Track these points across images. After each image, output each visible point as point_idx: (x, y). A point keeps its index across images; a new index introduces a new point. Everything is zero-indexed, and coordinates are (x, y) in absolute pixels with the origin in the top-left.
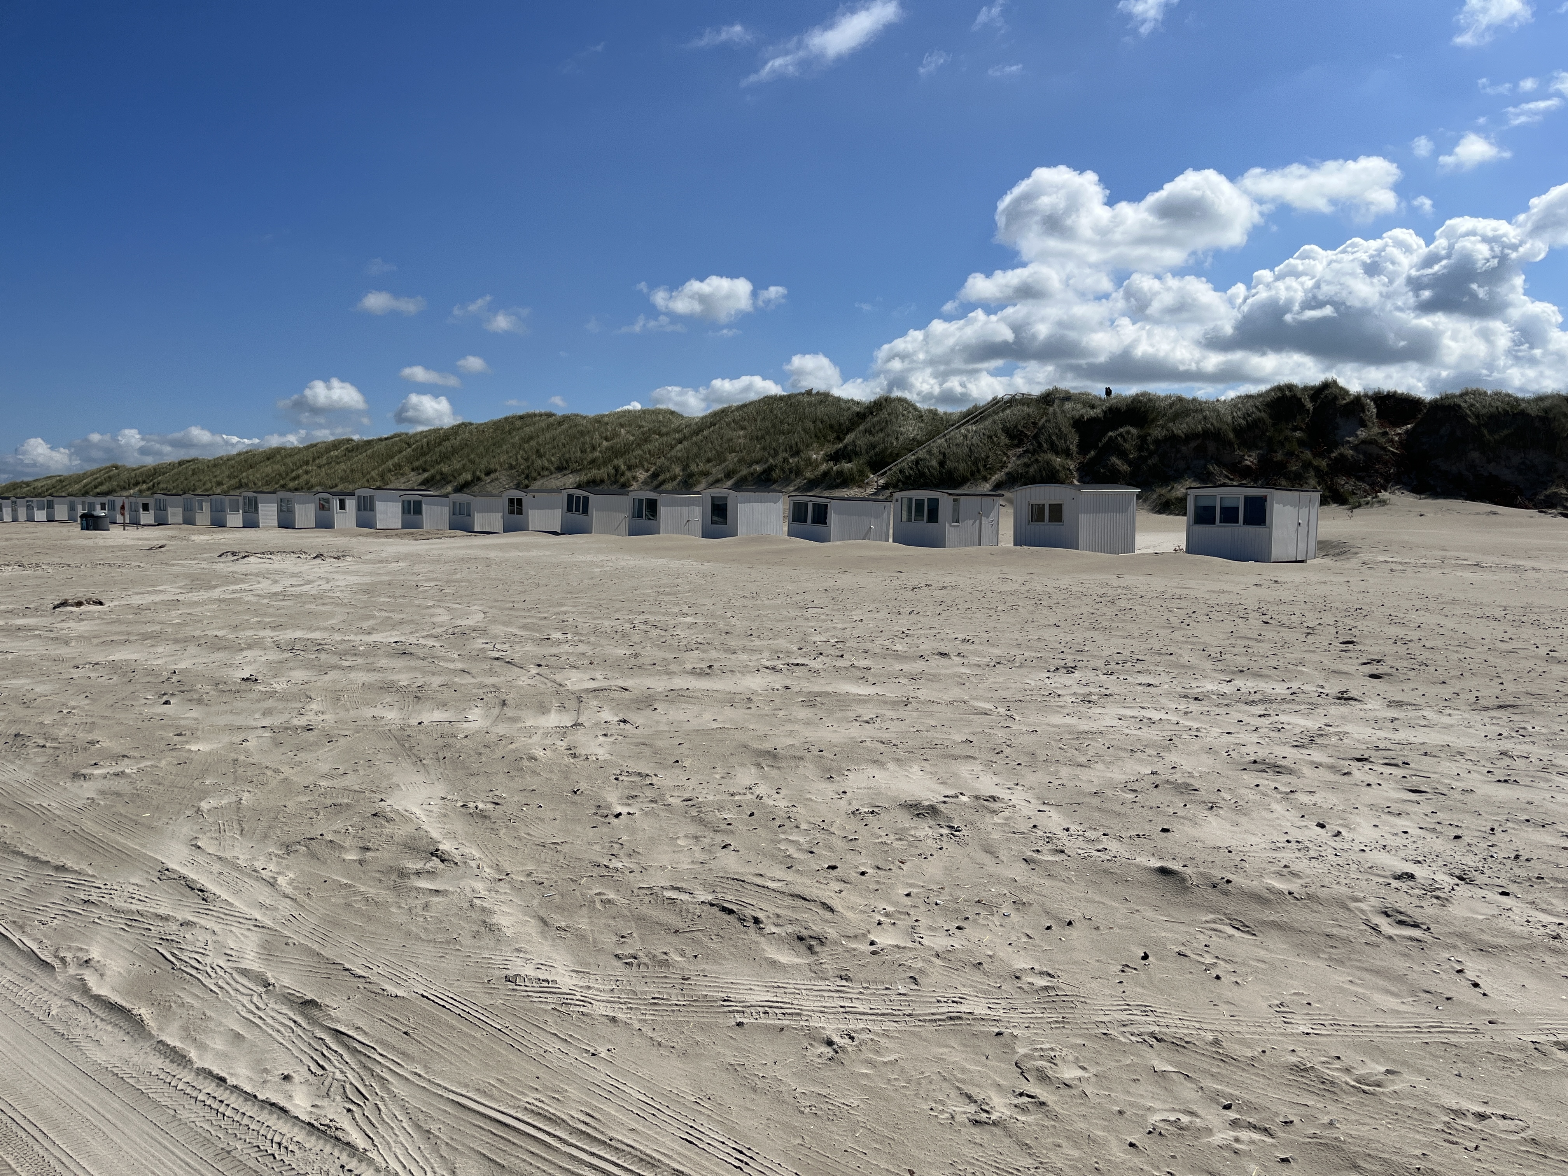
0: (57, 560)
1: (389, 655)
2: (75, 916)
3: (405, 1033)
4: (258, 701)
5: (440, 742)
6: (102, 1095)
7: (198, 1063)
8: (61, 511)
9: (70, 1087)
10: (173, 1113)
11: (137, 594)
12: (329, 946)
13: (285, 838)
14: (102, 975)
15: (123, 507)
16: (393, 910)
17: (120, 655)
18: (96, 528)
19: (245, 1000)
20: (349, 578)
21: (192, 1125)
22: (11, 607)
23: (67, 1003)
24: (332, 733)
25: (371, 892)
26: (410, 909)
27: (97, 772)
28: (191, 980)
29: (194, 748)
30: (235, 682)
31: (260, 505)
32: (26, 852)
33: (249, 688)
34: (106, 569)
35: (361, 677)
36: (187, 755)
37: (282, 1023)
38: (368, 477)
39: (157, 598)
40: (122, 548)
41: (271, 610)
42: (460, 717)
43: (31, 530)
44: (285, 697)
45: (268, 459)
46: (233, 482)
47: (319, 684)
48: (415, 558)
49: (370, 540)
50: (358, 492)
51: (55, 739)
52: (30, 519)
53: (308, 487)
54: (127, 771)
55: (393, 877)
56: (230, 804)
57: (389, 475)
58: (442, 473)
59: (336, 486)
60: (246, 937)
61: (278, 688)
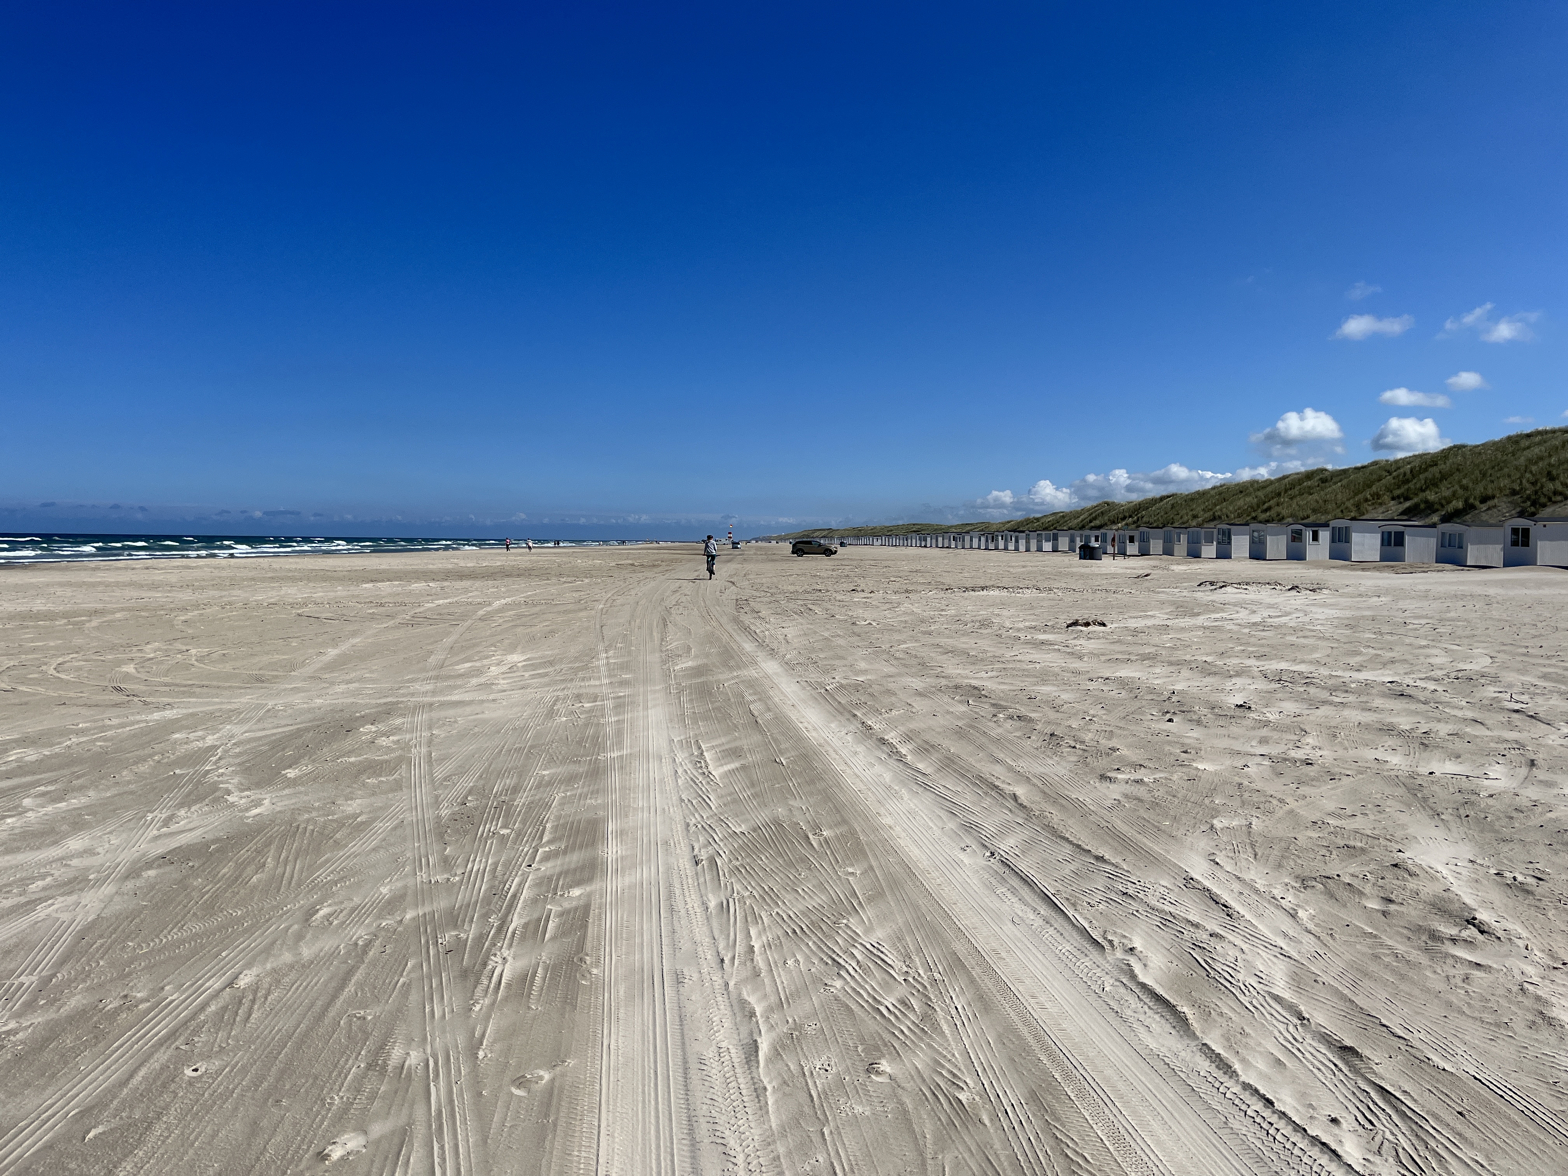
0: (1064, 585)
1: (1384, 695)
2: (1117, 905)
3: (1459, 1113)
4: (1253, 728)
5: (1459, 797)
6: (1157, 1081)
7: (1243, 1078)
8: (1064, 543)
9: (1128, 1064)
10: (1224, 1120)
11: (1131, 617)
12: (1361, 995)
13: (1299, 871)
14: (1145, 965)
15: (1113, 540)
16: (1428, 974)
17: (1125, 672)
18: (1092, 558)
19: (1282, 1027)
20: (1327, 611)
21: (1244, 1138)
22: (1033, 624)
23: (1118, 983)
24: (1332, 771)
25: (1401, 948)
26: (1447, 977)
27: (1120, 776)
28: (1227, 992)
29: (1201, 766)
30: (1229, 708)
31: (1233, 537)
32: (1071, 839)
33: (1242, 714)
34: (1104, 594)
35: (1355, 716)
36: (1195, 772)
37: (1321, 1062)
38: (1343, 507)
39: (1150, 622)
40: (1114, 576)
41: (1252, 640)
42: (1479, 772)
43: (1041, 559)
44: (1277, 727)
45: (1241, 492)
46: (1208, 515)
47: (1311, 718)
48: (1398, 594)
49: (1344, 572)
50: (1333, 523)
51: (1082, 742)
52: (1040, 549)
53: (1280, 519)
54: (1146, 780)
55: (1424, 938)
56: (1241, 826)
57: (1365, 505)
58: (1426, 502)
59: (1308, 517)
60: (1274, 963)
61: (1271, 718)
